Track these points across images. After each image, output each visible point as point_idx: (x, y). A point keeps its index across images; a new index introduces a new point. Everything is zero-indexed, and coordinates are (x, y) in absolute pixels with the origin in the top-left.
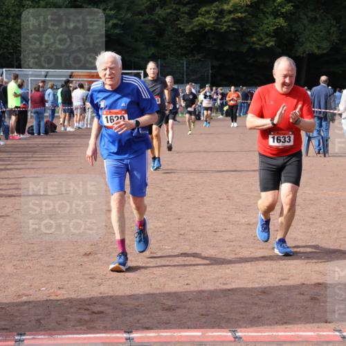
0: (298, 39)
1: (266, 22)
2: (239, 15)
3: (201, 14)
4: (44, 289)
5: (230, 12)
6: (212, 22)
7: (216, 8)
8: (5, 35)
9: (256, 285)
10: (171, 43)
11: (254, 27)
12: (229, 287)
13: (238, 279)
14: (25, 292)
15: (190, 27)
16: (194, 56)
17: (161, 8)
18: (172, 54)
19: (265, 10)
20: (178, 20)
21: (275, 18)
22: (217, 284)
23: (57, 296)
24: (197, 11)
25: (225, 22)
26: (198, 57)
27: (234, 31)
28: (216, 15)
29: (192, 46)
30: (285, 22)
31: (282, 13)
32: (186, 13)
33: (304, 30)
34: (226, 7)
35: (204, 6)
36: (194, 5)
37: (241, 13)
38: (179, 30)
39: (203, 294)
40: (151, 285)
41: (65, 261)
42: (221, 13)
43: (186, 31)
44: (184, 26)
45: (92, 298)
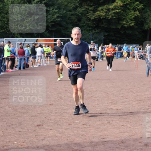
0: (146, 21)
1: (130, 13)
2: (117, 11)
3: (99, 10)
4: (16, 143)
5: (113, 9)
6: (104, 14)
7: (106, 8)
8: (6, 22)
9: (118, 139)
10: (85, 25)
11: (125, 16)
12: (105, 140)
13: (110, 136)
14: (6, 144)
15: (94, 17)
16: (95, 30)
17: (80, 8)
18: (85, 30)
19: (130, 8)
20: (88, 13)
21: (134, 12)
22: (100, 139)
23: (22, 146)
24: (97, 9)
25: (110, 14)
26: (97, 31)
27: (115, 18)
28: (106, 11)
29: (95, 26)
30: (139, 13)
31: (138, 9)
32: (92, 10)
33: (149, 17)
34: (111, 7)
35: (100, 7)
36: (95, 6)
37: (118, 10)
38: (88, 18)
39: (93, 143)
40: (68, 140)
41: (27, 129)
42: (109, 10)
43: (92, 19)
44: (91, 16)
45: (39, 146)
